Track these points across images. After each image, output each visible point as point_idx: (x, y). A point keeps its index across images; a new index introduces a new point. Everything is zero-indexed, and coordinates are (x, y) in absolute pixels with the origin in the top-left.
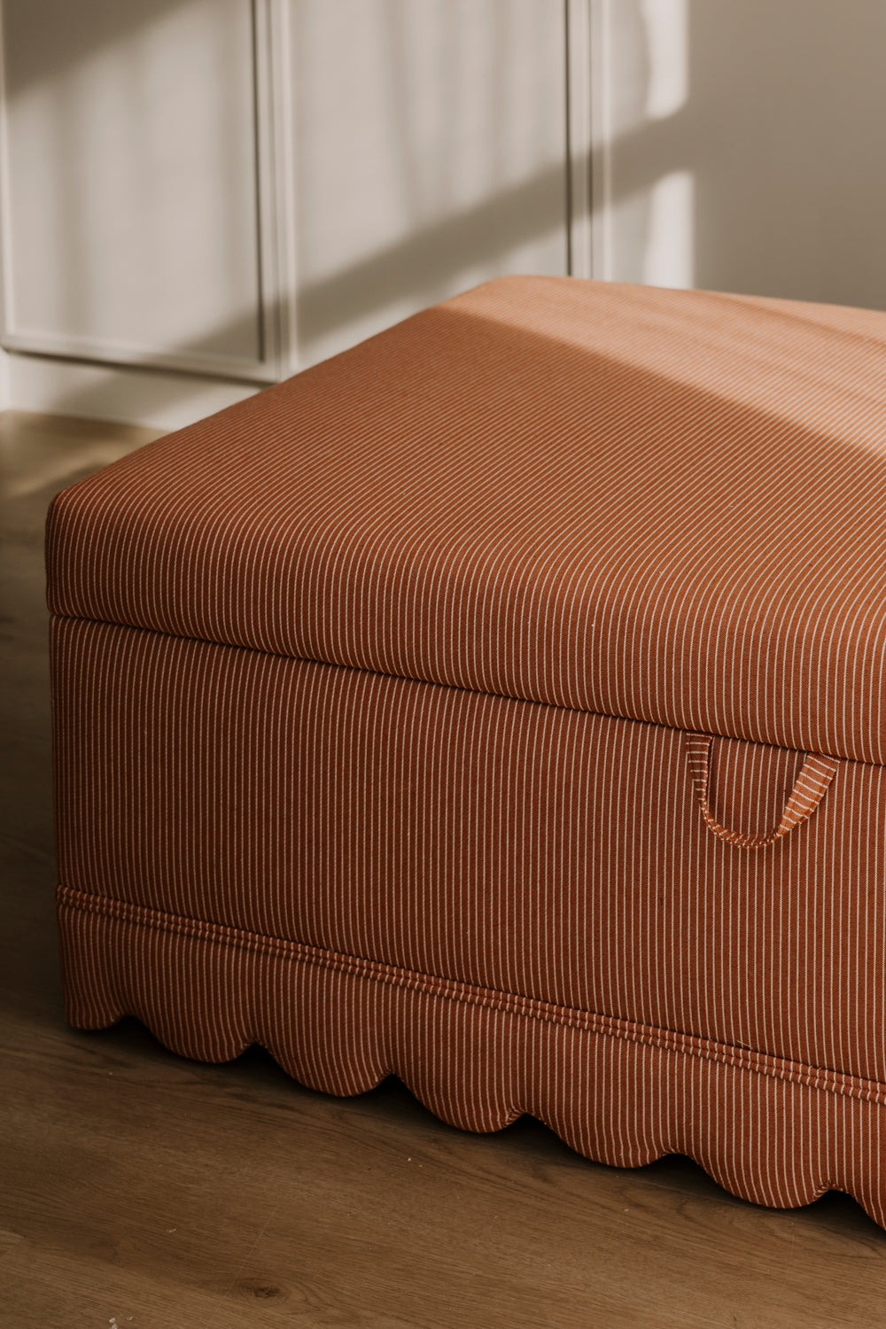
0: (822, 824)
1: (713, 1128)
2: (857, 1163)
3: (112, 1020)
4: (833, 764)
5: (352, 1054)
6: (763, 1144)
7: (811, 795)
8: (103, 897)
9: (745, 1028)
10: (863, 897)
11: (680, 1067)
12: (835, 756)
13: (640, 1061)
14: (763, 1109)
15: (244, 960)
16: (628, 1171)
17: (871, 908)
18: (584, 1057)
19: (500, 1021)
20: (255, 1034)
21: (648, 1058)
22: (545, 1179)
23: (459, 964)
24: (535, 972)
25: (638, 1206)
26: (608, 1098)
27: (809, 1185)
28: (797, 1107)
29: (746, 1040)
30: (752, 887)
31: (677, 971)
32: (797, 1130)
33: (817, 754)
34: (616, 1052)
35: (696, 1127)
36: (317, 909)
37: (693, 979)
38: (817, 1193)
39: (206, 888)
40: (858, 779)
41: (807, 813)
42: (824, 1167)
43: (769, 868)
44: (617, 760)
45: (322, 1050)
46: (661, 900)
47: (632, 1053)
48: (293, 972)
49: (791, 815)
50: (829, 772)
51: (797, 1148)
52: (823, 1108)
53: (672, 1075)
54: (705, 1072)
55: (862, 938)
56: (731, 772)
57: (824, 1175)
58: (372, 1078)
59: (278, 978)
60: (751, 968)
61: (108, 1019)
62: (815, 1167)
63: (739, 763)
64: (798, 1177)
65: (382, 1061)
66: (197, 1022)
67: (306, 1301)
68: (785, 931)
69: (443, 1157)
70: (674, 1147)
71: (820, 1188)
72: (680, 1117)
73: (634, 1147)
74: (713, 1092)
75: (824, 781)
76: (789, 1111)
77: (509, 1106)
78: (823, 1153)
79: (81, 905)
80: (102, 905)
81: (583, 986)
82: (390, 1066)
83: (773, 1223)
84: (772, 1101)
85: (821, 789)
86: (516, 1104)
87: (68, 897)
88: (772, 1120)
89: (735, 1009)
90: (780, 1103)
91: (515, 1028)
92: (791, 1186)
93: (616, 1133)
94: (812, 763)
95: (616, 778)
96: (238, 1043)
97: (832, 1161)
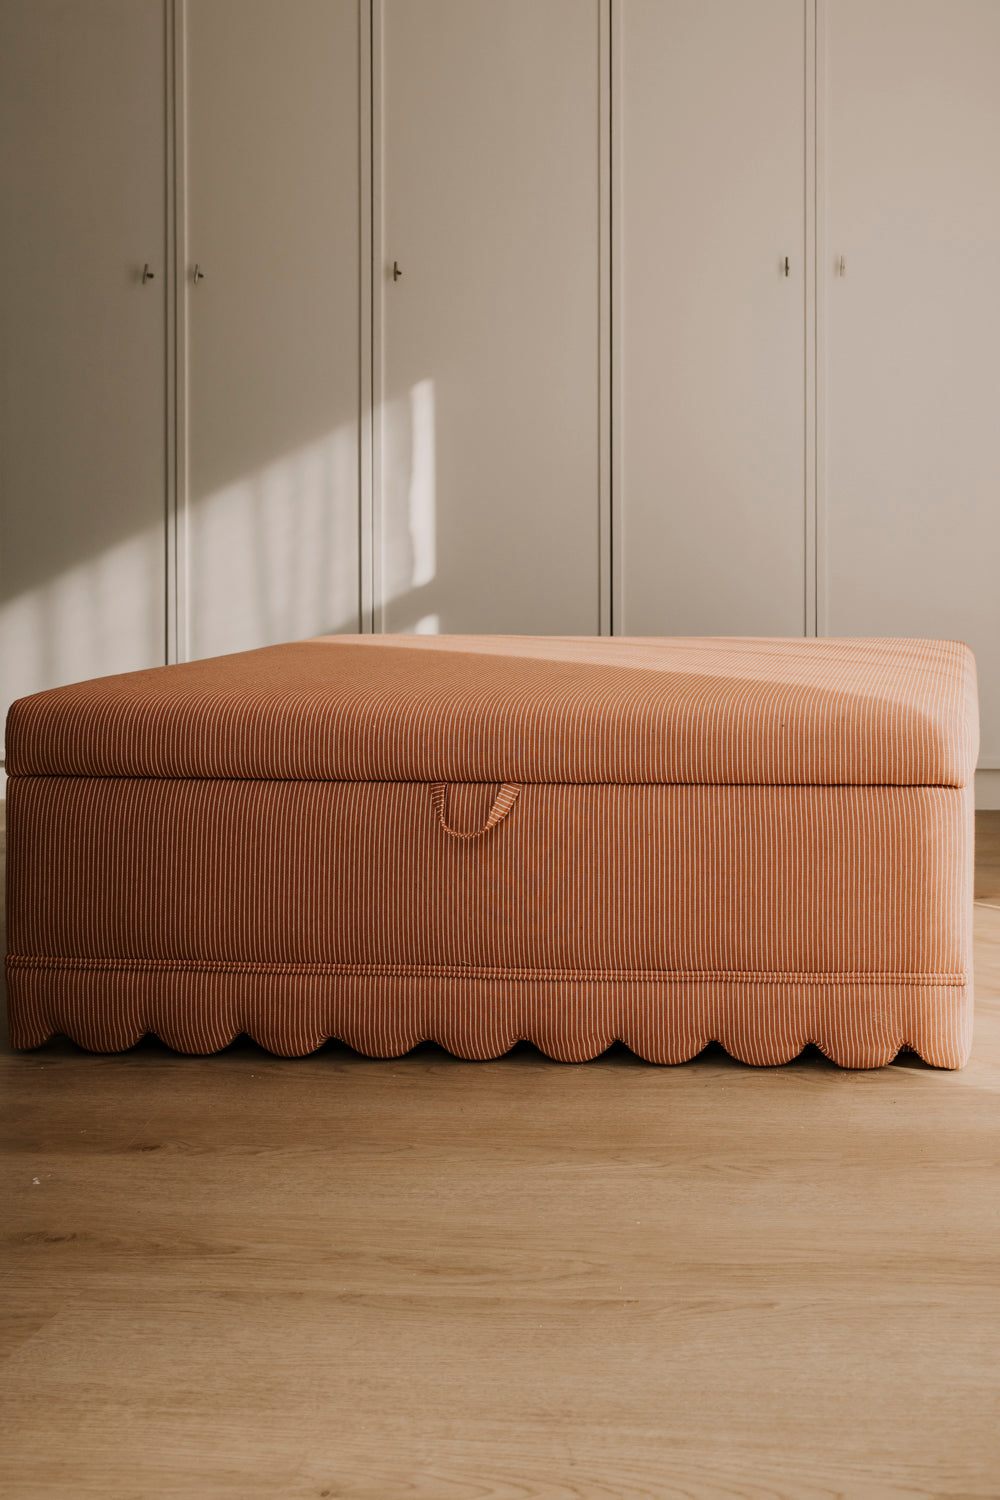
0: (512, 822)
1: (448, 1018)
2: (534, 1019)
3: (45, 1038)
4: (518, 787)
5: (215, 1022)
6: (478, 1020)
7: (505, 804)
8: (40, 956)
9: (467, 953)
10: (536, 860)
11: (428, 985)
12: (519, 782)
13: (402, 987)
15: (141, 978)
16: (396, 1059)
17: (541, 865)
18: (367, 992)
19: (313, 981)
20: (147, 1024)
21: (408, 985)
22: (342, 1071)
23: (287, 951)
24: (337, 946)
25: (401, 1073)
26: (382, 1014)
27: (505, 1040)
28: (498, 993)
29: (467, 961)
30: (471, 867)
32: (499, 1007)
33: (509, 782)
34: (388, 984)
35: (438, 1021)
36: (193, 934)
38: (511, 1044)
40: (533, 793)
41: (503, 815)
42: (514, 1026)
43: (481, 854)
44: (389, 806)
45: (194, 1025)
46: (416, 885)
47: (398, 983)
48: (175, 979)
49: (494, 816)
50: (515, 791)
52: (514, 991)
54: (443, 985)
55: (536, 885)
56: (458, 801)
57: (515, 1032)
58: (229, 1038)
59: (165, 984)
61: (42, 1038)
62: (509, 1028)
63: (463, 795)
64: (499, 1037)
65: (235, 1025)
66: (107, 1025)
67: (179, 1147)
68: (491, 889)
69: (275, 1072)
70: (424, 1038)
71: (513, 1041)
72: (427, 1016)
73: (399, 1043)
75: (513, 796)
76: (493, 997)
77: (319, 1034)
78: (514, 1018)
79: (24, 965)
80: (39, 963)
82: (241, 1026)
83: (485, 1068)
84: (483, 993)
85: (511, 801)
86: (323, 1032)
87: (14, 963)
88: (483, 1005)
89: (461, 943)
90: (488, 994)
91: (323, 984)
92: (495, 1043)
94: (506, 788)
95: (388, 817)
96: (135, 1034)
97: (519, 1022)
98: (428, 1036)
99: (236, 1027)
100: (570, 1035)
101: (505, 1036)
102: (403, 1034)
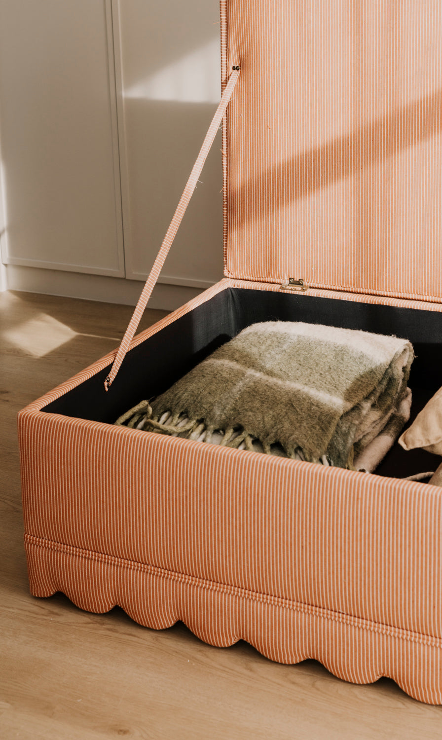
1: (328, 649)
2: (395, 665)
3: (52, 593)
5: (161, 611)
6: (352, 656)
8: (46, 539)
9: (342, 605)
11: (313, 621)
13: (294, 618)
14: (351, 641)
15: (111, 569)
16: (289, 665)
18: (268, 616)
19: (229, 599)
20: (117, 601)
21: (297, 617)
22: (251, 670)
23: (209, 573)
24: (245, 578)
25: (294, 683)
26: (279, 633)
27: (373, 675)
28: (367, 640)
29: (343, 610)
31: (310, 579)
32: (367, 650)
34: (283, 614)
35: (320, 648)
36: (144, 547)
37: (318, 583)
38: (377, 678)
39: (92, 537)
42: (380, 667)
45: (148, 610)
47: (290, 614)
48: (133, 575)
51: (367, 658)
52: (379, 641)
53: (309, 625)
54: (324, 624)
57: (380, 670)
58: (171, 622)
59: (127, 577)
60: (345, 578)
61: (50, 593)
62: (376, 667)
64: (368, 671)
65: (175, 615)
66: (90, 596)
67: (142, 736)
69: (204, 659)
70: (310, 656)
71: (378, 676)
72: (313, 643)
73: (292, 656)
74: (328, 633)
76: (363, 642)
77: (234, 636)
78: (380, 661)
79: (36, 543)
80: (45, 543)
81: (267, 584)
82: (179, 617)
83: (357, 691)
86: (237, 635)
87: (30, 540)
88: (355, 646)
89: (338, 596)
90: (359, 638)
91: (236, 602)
92: (365, 675)
93: (283, 649)
96: (109, 605)
97: (384, 665)
98: (314, 656)
99: (176, 617)
100: (424, 685)
101: (372, 672)
102: (295, 652)
